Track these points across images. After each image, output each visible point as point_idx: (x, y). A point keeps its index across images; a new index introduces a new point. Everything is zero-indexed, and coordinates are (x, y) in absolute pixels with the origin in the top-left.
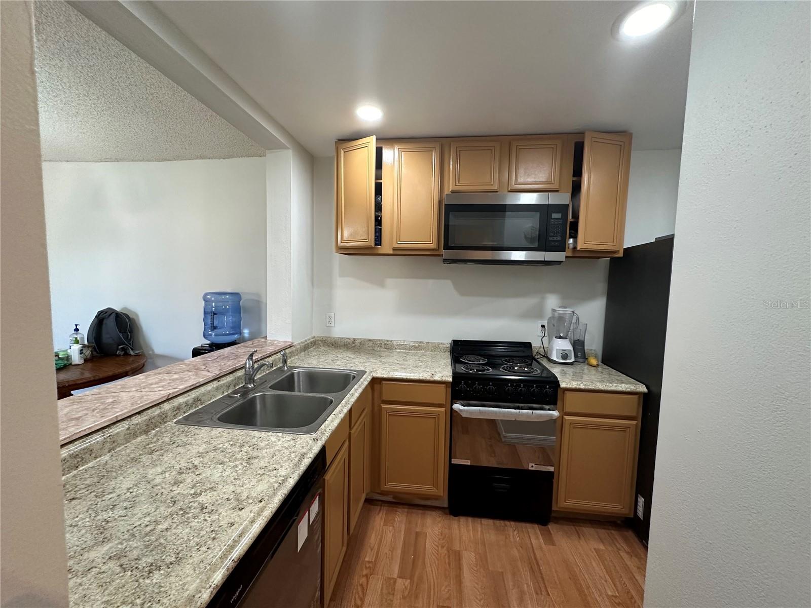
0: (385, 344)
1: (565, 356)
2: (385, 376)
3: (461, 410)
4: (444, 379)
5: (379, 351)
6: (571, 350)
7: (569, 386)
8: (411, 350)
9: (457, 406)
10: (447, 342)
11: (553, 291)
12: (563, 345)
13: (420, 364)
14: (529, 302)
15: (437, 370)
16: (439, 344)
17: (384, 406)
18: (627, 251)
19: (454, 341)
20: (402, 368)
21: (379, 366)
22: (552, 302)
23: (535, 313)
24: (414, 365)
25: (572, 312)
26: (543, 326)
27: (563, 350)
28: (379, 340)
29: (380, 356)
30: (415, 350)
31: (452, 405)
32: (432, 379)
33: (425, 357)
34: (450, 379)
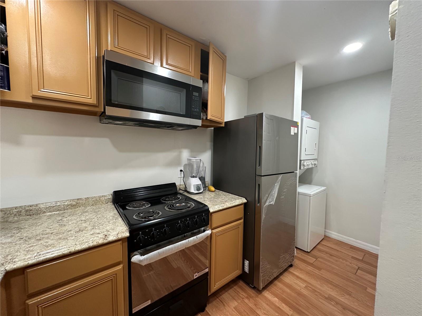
0: (27, 211)
1: (198, 189)
2: (31, 262)
3: (141, 261)
4: (120, 236)
5: (17, 221)
6: (201, 184)
7: (214, 210)
8: (67, 209)
9: (136, 258)
10: (109, 193)
11: (185, 147)
12: (195, 182)
13: (84, 225)
14: (171, 155)
15: (108, 228)
16: (100, 197)
17: (31, 302)
18: (226, 123)
19: (115, 193)
20: (60, 239)
21: (17, 247)
22: (185, 155)
23: (176, 162)
24: (77, 229)
25: (200, 160)
26: (181, 171)
27: (197, 185)
28: (16, 208)
29: (19, 229)
30: (71, 209)
31: (130, 258)
32: (105, 241)
33: (87, 214)
34: (127, 234)
